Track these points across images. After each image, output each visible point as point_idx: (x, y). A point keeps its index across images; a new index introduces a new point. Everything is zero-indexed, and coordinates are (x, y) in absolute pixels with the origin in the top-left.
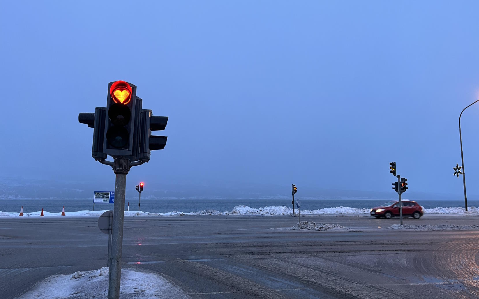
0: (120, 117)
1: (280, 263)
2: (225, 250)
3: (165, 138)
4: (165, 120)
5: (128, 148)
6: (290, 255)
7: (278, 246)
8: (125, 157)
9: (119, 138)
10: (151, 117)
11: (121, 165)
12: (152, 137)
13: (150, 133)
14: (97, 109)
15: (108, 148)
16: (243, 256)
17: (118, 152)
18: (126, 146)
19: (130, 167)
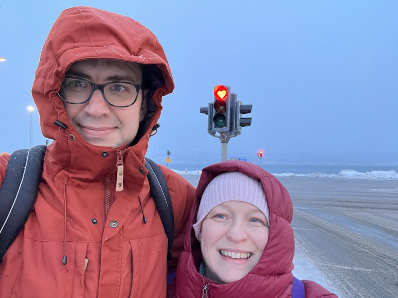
0: (221, 108)
1: (371, 216)
2: (323, 202)
3: (250, 118)
4: (251, 106)
5: (226, 126)
6: (383, 211)
7: (375, 203)
8: (226, 132)
9: (221, 121)
10: (241, 106)
11: (224, 137)
12: (241, 118)
13: (241, 116)
14: (209, 104)
15: (215, 127)
16: (337, 208)
17: (220, 129)
18: (225, 125)
19: (229, 138)
